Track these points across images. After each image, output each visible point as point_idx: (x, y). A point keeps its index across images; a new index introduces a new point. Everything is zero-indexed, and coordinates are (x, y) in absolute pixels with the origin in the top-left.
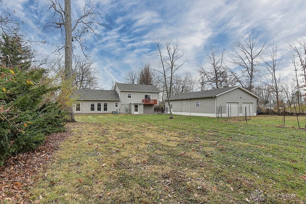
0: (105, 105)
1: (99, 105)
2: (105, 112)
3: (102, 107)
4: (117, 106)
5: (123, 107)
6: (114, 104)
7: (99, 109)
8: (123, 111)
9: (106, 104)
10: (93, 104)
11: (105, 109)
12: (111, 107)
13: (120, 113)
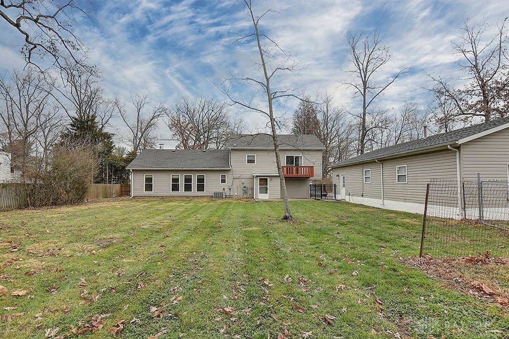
0: (201, 180)
1: (188, 180)
2: (200, 193)
3: (194, 184)
4: (223, 181)
5: (237, 182)
6: (219, 177)
7: (188, 188)
8: (237, 192)
9: (202, 177)
10: (176, 177)
11: (201, 188)
12: (213, 184)
13: (230, 197)
